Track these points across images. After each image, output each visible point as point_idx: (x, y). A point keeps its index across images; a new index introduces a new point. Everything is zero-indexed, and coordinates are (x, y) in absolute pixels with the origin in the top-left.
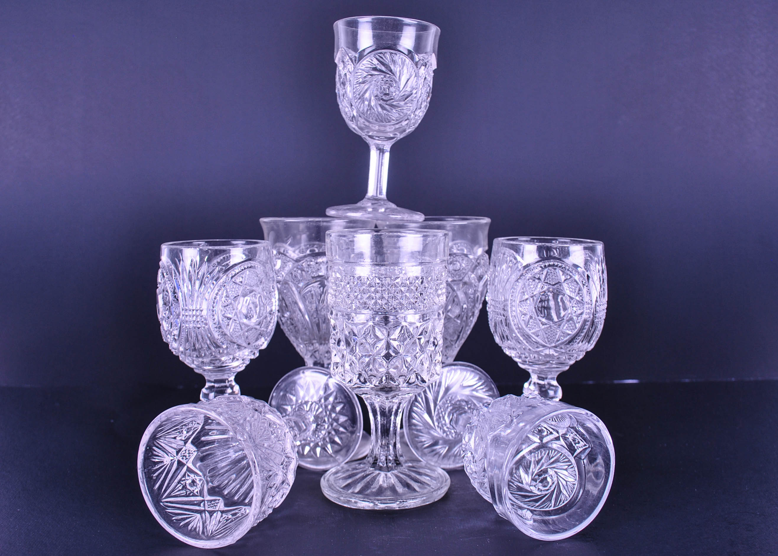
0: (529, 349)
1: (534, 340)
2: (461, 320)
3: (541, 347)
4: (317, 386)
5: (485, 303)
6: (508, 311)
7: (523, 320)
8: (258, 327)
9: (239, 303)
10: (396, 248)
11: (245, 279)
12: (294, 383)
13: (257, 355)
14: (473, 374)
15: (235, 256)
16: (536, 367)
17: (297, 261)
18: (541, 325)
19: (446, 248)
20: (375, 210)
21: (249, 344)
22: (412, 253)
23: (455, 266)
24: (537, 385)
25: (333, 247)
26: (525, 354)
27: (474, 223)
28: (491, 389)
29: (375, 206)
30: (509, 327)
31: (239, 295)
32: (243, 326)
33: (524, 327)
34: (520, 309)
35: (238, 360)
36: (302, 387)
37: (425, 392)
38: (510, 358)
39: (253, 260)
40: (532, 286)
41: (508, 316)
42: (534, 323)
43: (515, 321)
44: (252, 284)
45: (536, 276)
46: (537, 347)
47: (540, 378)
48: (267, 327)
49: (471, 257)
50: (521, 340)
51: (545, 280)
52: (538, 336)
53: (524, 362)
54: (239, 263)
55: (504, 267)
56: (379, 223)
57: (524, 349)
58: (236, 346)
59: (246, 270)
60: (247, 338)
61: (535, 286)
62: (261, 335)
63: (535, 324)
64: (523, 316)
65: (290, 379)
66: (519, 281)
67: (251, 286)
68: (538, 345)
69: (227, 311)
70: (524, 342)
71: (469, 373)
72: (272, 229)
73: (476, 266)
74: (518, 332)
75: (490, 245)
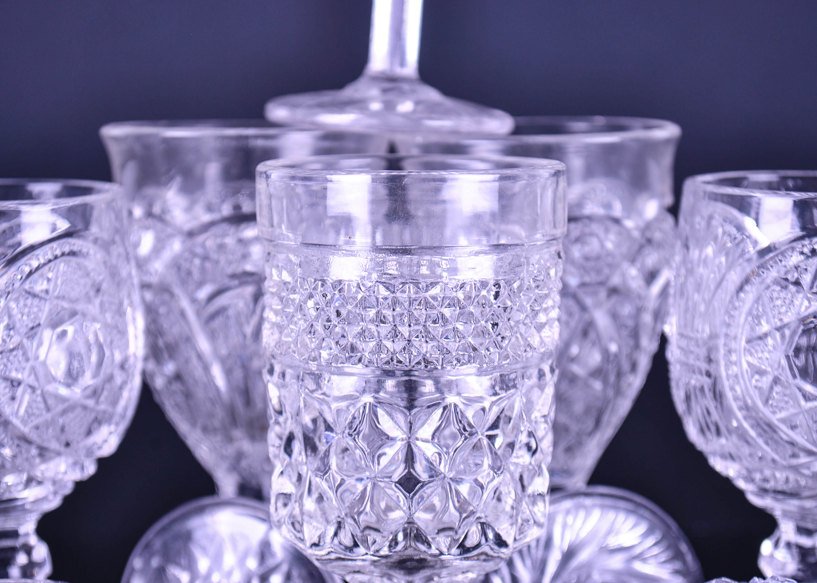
0: (774, 461)
1: (785, 437)
2: (605, 381)
3: (802, 454)
4: (241, 546)
5: (664, 340)
6: (718, 363)
7: (756, 387)
8: (90, 403)
9: (40, 344)
10: (436, 203)
11: (56, 284)
12: (187, 537)
13: (91, 469)
14: (632, 520)
15: (32, 226)
16: (793, 504)
17: (191, 234)
18: (803, 402)
19: (559, 206)
20: (389, 106)
21: (68, 445)
22: (477, 217)
23: (587, 249)
24: (795, 551)
25: (274, 203)
26: (761, 472)
27: (637, 140)
28: (677, 556)
29: (390, 96)
30: (721, 403)
31: (39, 325)
32: (51, 402)
33: (760, 404)
34: (750, 359)
35: (40, 483)
36: (204, 550)
37: (510, 563)
38: (727, 482)
39: (80, 237)
40: (779, 302)
41: (720, 377)
42: (785, 395)
43: (738, 389)
44: (74, 295)
45: (789, 277)
46: (794, 456)
47: (802, 531)
48: (115, 402)
49: (629, 224)
50: (752, 438)
51: (811, 288)
52: (793, 427)
53: (763, 492)
54: (42, 244)
55: (710, 251)
56: (399, 138)
57: (760, 458)
58: (34, 451)
59: (58, 261)
60: (63, 429)
61: (787, 301)
62: (98, 421)
63: (786, 399)
64: (757, 377)
65: (177, 528)
66: (747, 288)
67: (72, 301)
68: (796, 450)
69: (9, 364)
70: (760, 441)
71: (622, 516)
72: (130, 156)
73: (641, 247)
74: (745, 418)
75: (677, 192)
